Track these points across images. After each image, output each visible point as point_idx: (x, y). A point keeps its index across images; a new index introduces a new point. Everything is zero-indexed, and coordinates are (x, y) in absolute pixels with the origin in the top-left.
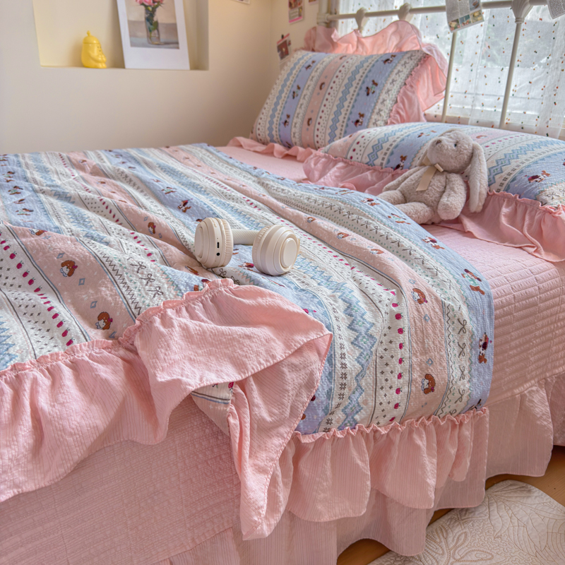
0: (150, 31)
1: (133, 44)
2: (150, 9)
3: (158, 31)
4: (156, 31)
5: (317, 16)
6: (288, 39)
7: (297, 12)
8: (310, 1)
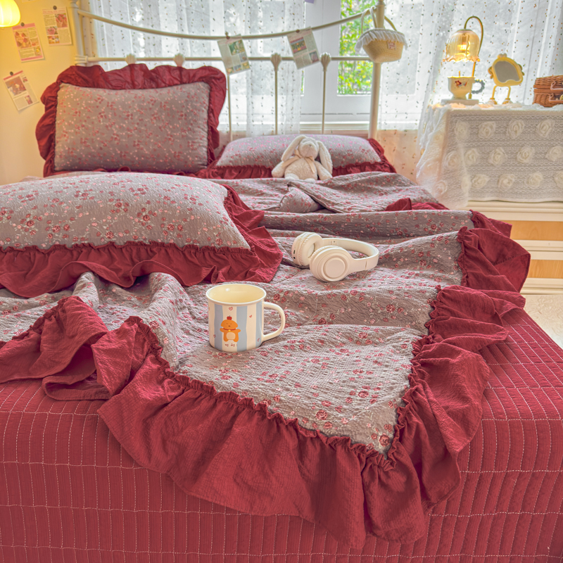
5: (76, 58)
6: (21, 76)
7: (31, 51)
8: (50, 43)
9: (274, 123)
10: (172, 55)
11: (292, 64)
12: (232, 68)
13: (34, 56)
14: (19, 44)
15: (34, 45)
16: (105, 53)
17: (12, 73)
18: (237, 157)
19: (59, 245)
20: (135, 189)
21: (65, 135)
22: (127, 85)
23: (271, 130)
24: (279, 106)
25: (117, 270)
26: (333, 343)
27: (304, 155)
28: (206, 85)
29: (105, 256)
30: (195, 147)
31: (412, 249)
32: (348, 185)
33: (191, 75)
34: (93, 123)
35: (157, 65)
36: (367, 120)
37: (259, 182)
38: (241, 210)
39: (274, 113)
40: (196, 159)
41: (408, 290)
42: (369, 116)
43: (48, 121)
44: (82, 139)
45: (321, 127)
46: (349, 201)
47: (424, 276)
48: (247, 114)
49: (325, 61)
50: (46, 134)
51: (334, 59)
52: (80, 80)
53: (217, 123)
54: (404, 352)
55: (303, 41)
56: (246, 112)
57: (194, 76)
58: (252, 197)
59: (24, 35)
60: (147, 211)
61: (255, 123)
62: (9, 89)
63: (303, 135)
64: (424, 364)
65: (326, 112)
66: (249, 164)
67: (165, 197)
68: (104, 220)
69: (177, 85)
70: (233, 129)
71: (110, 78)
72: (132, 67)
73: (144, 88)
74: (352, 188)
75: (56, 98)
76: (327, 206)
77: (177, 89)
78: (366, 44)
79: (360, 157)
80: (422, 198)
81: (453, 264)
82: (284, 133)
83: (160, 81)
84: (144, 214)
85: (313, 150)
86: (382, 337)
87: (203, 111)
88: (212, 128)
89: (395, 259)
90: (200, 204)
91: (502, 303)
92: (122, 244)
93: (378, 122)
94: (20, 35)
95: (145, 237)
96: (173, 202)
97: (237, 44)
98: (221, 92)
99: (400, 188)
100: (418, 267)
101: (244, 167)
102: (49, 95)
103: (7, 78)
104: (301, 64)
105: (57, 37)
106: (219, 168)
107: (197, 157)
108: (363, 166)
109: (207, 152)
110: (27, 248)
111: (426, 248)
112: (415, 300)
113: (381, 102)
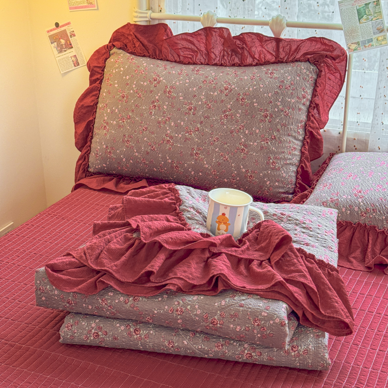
5: (136, 14)
6: (68, 30)
12: (357, 44)
21: (105, 127)
22: (199, 57)
28: (312, 68)
30: (278, 165)
33: (294, 48)
44: (124, 136)
57: (298, 49)
62: (52, 46)
69: (269, 63)
72: (208, 30)
75: (103, 71)
83: (246, 53)
87: (300, 109)
103: (51, 30)
109: (297, 172)
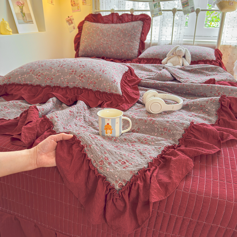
0: (23, 17)
1: (19, 23)
2: (21, 7)
3: (26, 17)
4: (25, 17)
5: (91, 11)
6: (72, 18)
7: (76, 8)
8: (83, 4)
9: (171, 39)
10: (129, 9)
11: (182, 13)
12: (154, 15)
13: (77, 10)
14: (72, 5)
15: (77, 5)
16: (103, 8)
17: (69, 17)
18: (148, 54)
19: (48, 86)
20: (81, 65)
21: (83, 42)
22: (110, 22)
23: (169, 42)
24: (174, 32)
25: (67, 98)
26: (130, 141)
27: (177, 54)
28: (142, 22)
29: (64, 92)
30: (133, 49)
31: (198, 103)
32: (192, 70)
33: (136, 17)
34: (94, 38)
35: (123, 13)
36: (216, 40)
37: (152, 66)
38: (132, 77)
39: (171, 35)
40: (133, 54)
41: (176, 122)
42: (217, 38)
43: (78, 36)
44: (89, 44)
45: (193, 42)
46: (188, 77)
47: (199, 117)
48: (159, 35)
49: (198, 11)
50: (77, 41)
51: (202, 10)
52: (92, 19)
53: (145, 39)
54: (158, 151)
55: (188, 2)
56: (158, 34)
57: (138, 18)
58: (146, 72)
59: (74, 1)
60: (83, 75)
61: (162, 39)
62: (67, 23)
63: (179, 46)
64: (163, 158)
65: (196, 35)
66: (152, 57)
67: (92, 70)
68: (66, 77)
69: (130, 22)
70: (152, 42)
71: (104, 19)
72: (112, 14)
73: (116, 23)
74: (193, 72)
75: (82, 27)
76: (177, 79)
77: (129, 24)
78: (218, 3)
79: (205, 57)
80: (227, 79)
81: (215, 113)
82: (175, 44)
83: (123, 20)
84: (81, 76)
85: (182, 52)
86: (154, 142)
87: (139, 33)
88: (142, 41)
89: (190, 107)
90: (106, 74)
91: (228, 136)
92: (72, 87)
93: (222, 41)
94: (73, 2)
95: (81, 85)
96: (95, 72)
97: (157, 4)
98: (149, 25)
99: (218, 73)
100: (199, 112)
101: (150, 59)
102: (80, 25)
103: (67, 19)
104: (186, 12)
105: (86, 2)
106: (139, 59)
107: (133, 53)
108: (206, 61)
109: (138, 52)
110: (37, 86)
111: (204, 103)
112: (178, 127)
113: (224, 31)
